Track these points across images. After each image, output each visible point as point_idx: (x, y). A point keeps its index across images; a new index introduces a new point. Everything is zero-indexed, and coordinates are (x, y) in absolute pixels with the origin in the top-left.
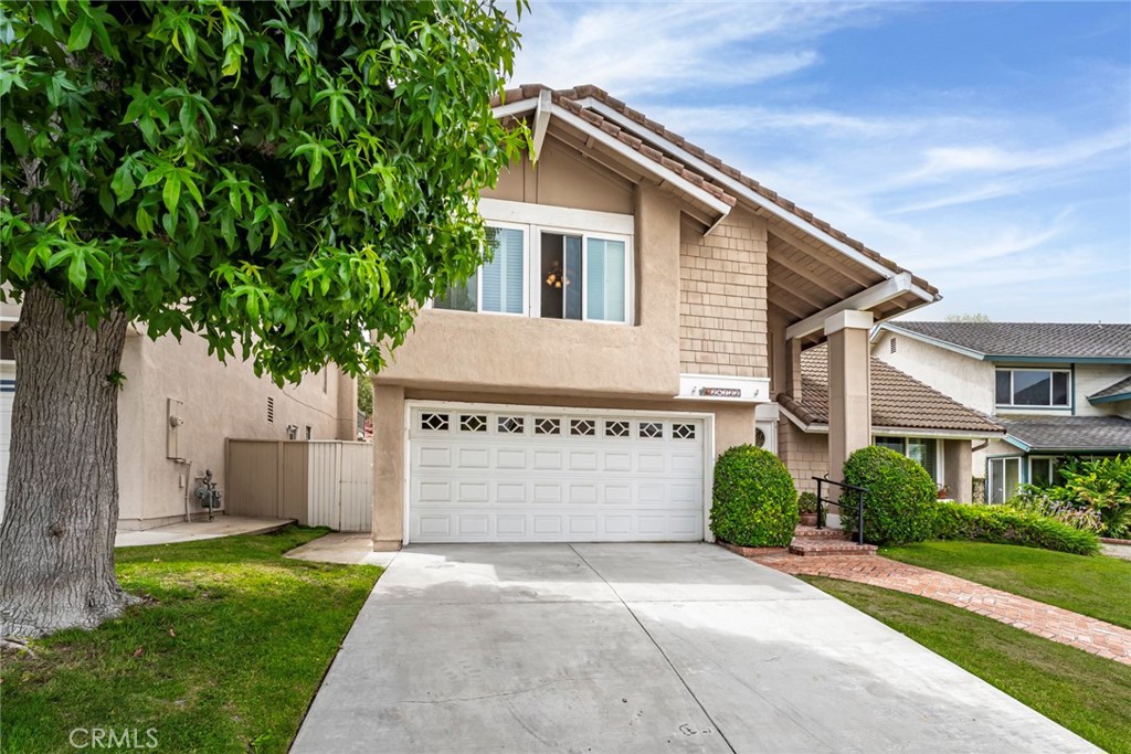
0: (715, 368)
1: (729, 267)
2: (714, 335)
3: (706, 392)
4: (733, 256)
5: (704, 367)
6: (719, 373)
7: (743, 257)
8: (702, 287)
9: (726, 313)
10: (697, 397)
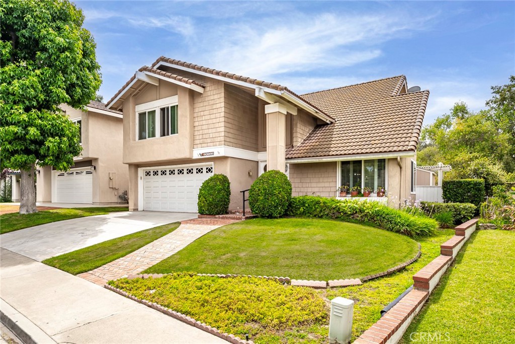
0: (206, 145)
1: (211, 102)
2: (206, 132)
3: (202, 155)
4: (212, 98)
5: (203, 145)
6: (207, 147)
7: (216, 97)
8: (202, 113)
9: (210, 121)
10: (200, 157)
